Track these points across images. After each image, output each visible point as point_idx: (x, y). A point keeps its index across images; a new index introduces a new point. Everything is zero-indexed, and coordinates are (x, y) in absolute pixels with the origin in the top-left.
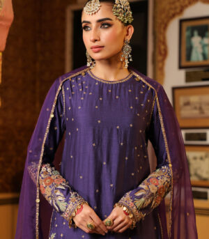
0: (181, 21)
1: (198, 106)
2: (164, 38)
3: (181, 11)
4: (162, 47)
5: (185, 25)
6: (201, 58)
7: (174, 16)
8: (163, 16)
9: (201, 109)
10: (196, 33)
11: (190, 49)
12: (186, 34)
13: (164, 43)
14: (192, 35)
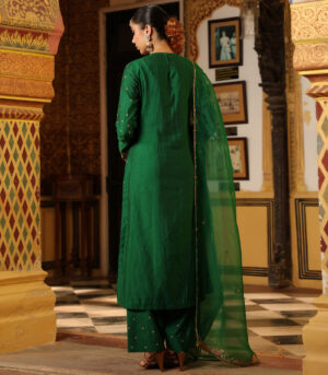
0: (210, 23)
1: (228, 102)
2: (195, 38)
3: (210, 13)
4: (194, 47)
5: (214, 26)
6: (229, 57)
7: (203, 18)
8: (193, 18)
9: (230, 105)
10: (224, 34)
11: (219, 49)
12: (215, 35)
13: (195, 44)
14: (221, 36)
